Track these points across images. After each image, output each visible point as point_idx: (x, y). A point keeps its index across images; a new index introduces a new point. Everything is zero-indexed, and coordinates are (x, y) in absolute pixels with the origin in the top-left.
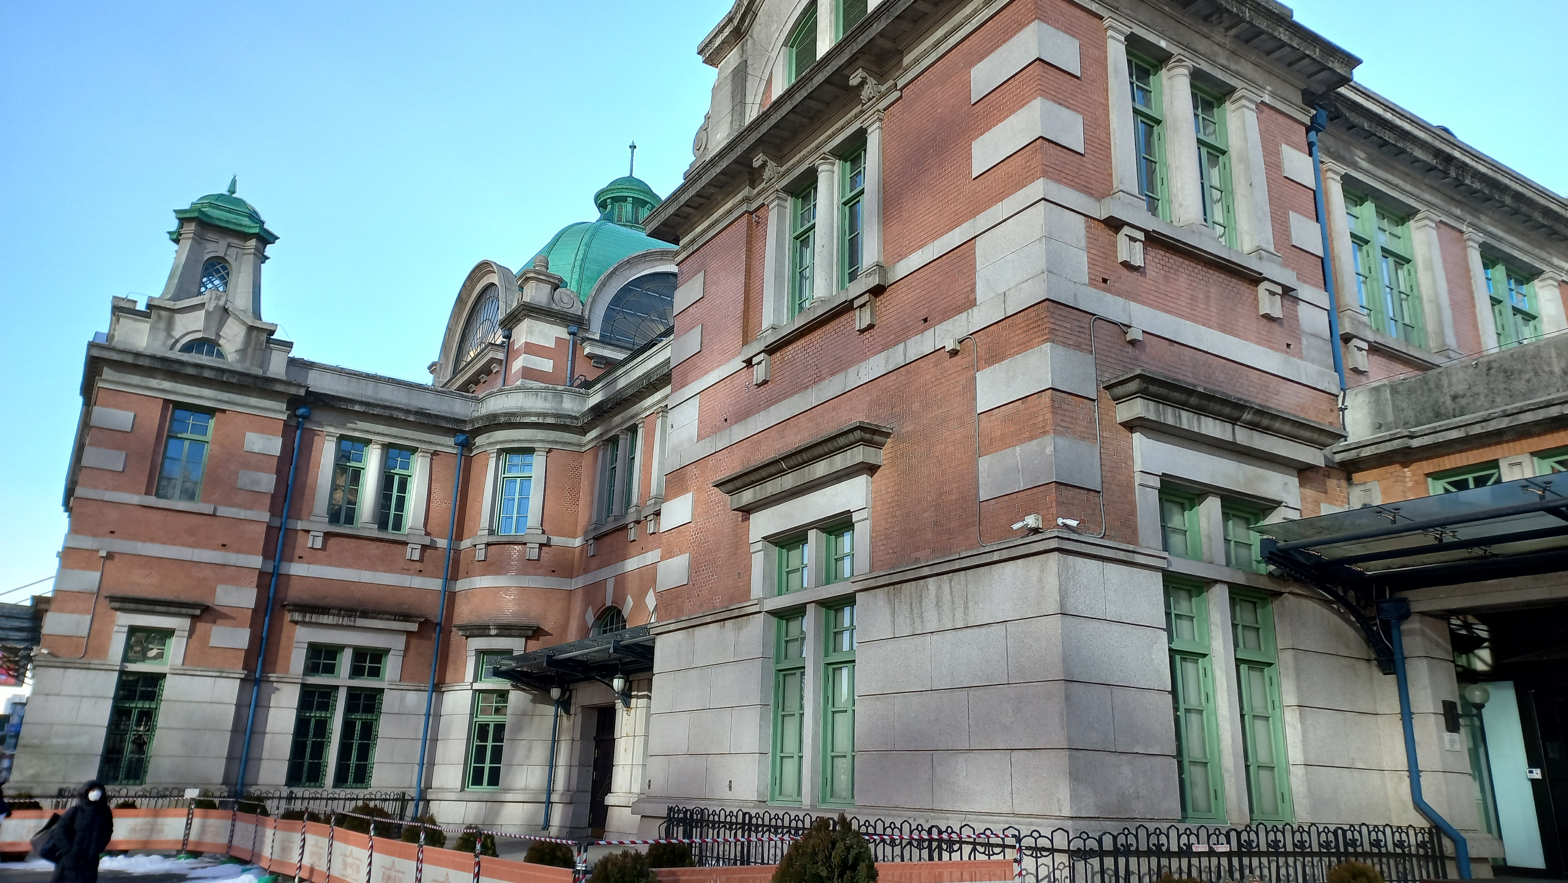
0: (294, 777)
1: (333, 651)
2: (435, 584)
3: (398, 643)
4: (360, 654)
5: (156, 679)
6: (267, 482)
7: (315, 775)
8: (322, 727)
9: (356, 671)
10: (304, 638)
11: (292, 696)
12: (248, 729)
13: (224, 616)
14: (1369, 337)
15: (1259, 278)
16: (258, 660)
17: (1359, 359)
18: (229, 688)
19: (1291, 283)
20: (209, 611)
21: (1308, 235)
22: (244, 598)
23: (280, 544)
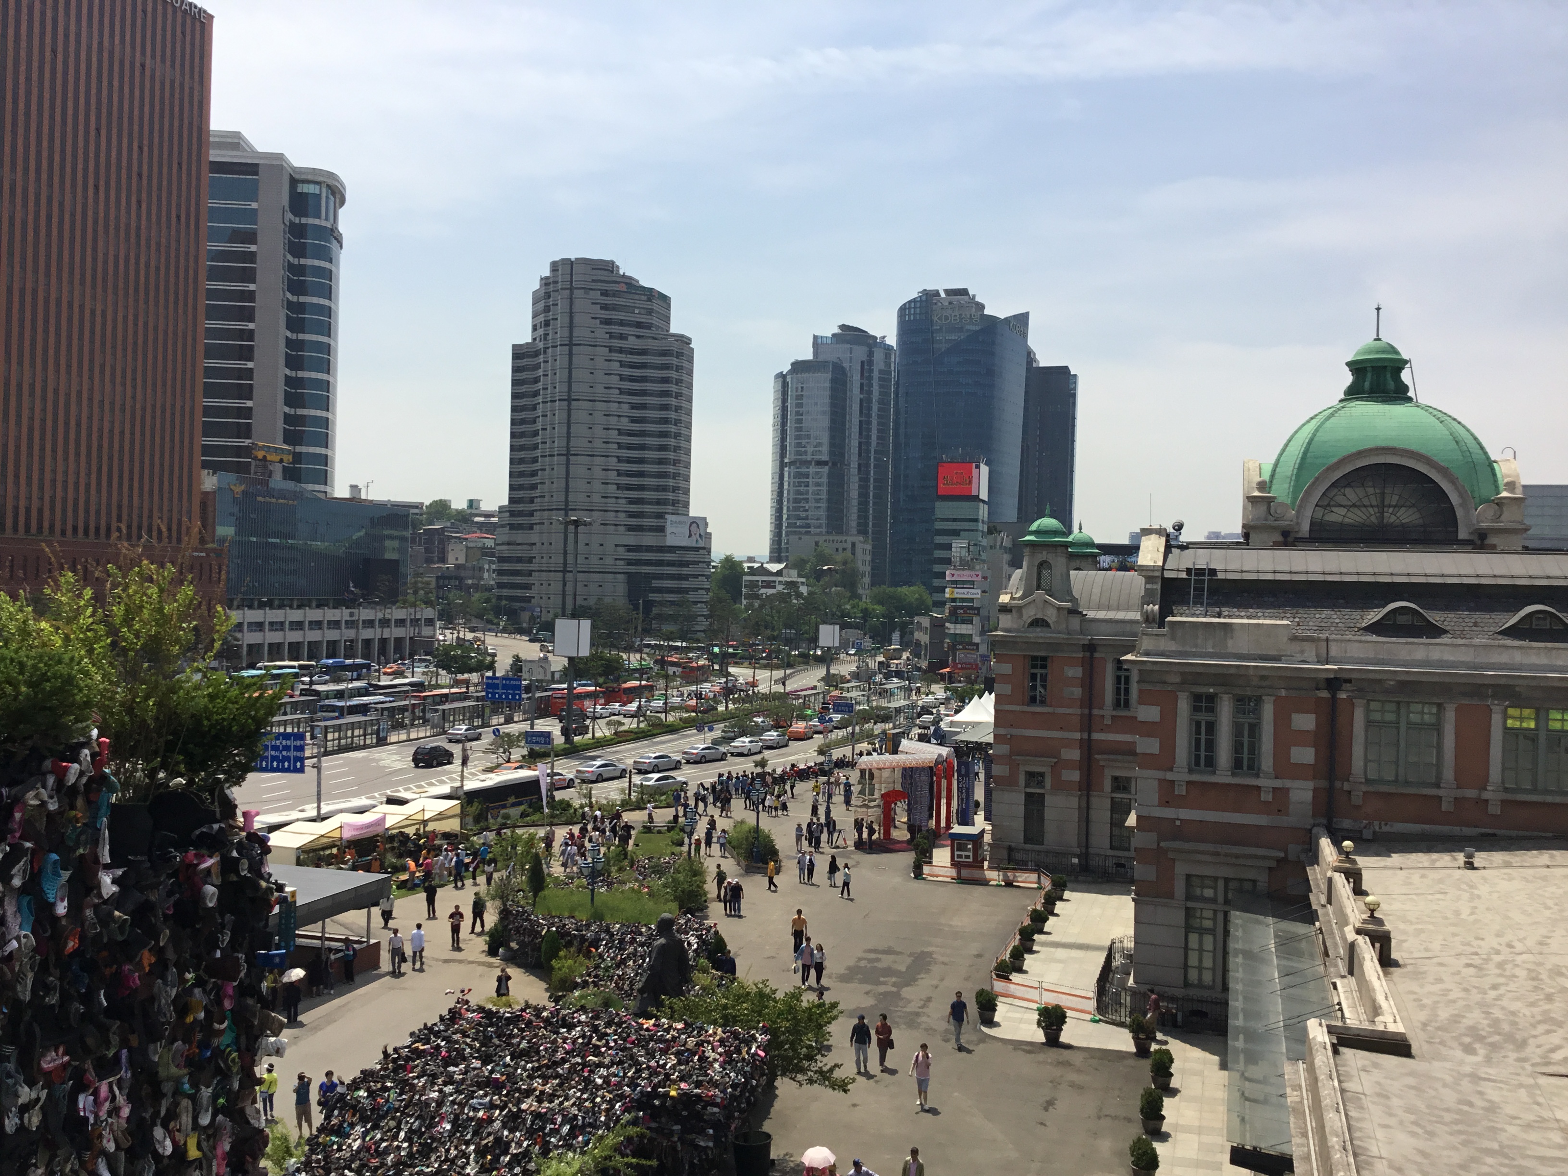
0: (1112, 846)
5: (1041, 796)
6: (1077, 692)
10: (1109, 774)
11: (1108, 804)
12: (1086, 820)
13: (1068, 764)
14: (1364, 788)
15: (1258, 788)
16: (1087, 787)
17: (1357, 799)
18: (1074, 802)
19: (1278, 783)
20: (1059, 765)
21: (1305, 755)
22: (1074, 754)
23: (1088, 724)
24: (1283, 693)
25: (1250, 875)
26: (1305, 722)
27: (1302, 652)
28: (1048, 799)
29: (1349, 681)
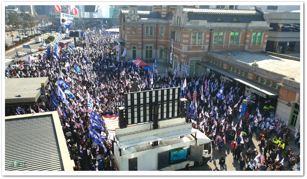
0: (146, 58)
1: (148, 47)
2: (156, 40)
3: (153, 46)
4: (150, 47)
5: (135, 50)
6: (141, 32)
7: (148, 58)
8: (148, 53)
9: (150, 48)
10: (145, 46)
11: (145, 51)
12: (142, 54)
13: (139, 45)
14: (214, 45)
15: (201, 46)
16: (142, 48)
17: (212, 47)
18: (140, 51)
19: (204, 45)
20: (138, 45)
21: (207, 41)
22: (140, 43)
23: (142, 38)
24: (206, 32)
25: (199, 59)
26: (208, 36)
27: (208, 25)
28: (137, 51)
29: (213, 29)
